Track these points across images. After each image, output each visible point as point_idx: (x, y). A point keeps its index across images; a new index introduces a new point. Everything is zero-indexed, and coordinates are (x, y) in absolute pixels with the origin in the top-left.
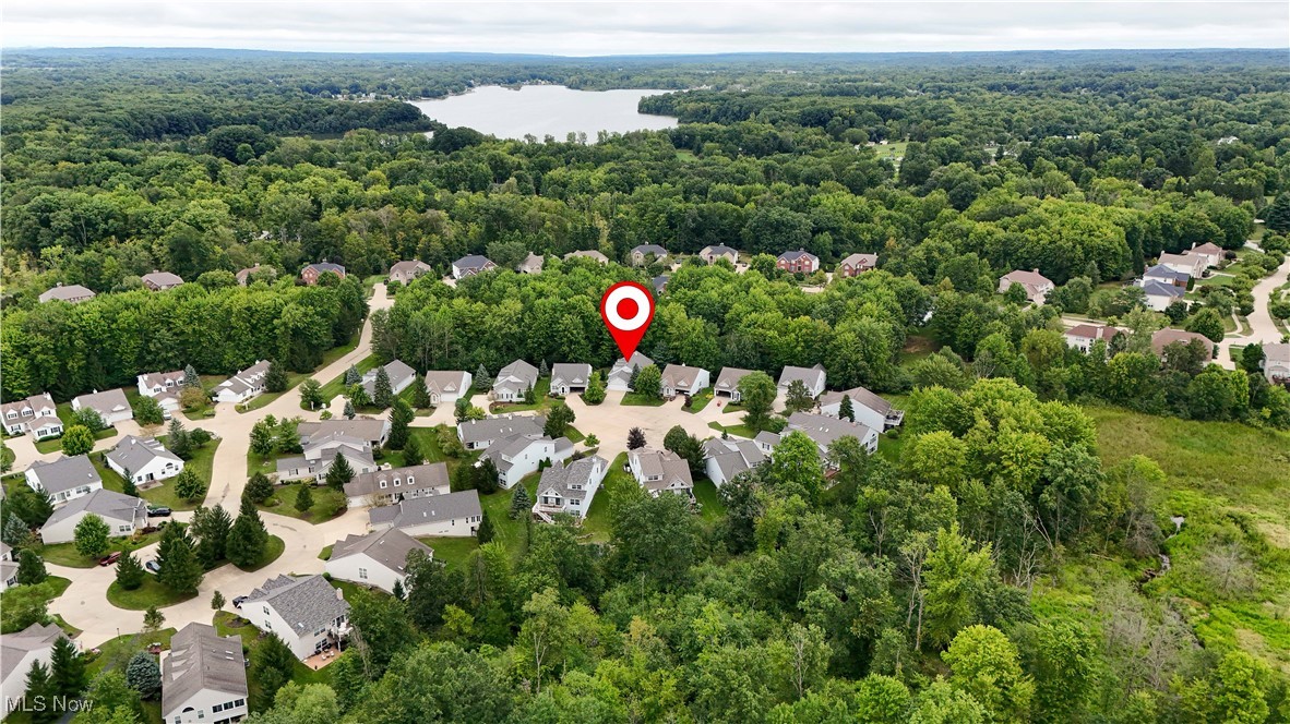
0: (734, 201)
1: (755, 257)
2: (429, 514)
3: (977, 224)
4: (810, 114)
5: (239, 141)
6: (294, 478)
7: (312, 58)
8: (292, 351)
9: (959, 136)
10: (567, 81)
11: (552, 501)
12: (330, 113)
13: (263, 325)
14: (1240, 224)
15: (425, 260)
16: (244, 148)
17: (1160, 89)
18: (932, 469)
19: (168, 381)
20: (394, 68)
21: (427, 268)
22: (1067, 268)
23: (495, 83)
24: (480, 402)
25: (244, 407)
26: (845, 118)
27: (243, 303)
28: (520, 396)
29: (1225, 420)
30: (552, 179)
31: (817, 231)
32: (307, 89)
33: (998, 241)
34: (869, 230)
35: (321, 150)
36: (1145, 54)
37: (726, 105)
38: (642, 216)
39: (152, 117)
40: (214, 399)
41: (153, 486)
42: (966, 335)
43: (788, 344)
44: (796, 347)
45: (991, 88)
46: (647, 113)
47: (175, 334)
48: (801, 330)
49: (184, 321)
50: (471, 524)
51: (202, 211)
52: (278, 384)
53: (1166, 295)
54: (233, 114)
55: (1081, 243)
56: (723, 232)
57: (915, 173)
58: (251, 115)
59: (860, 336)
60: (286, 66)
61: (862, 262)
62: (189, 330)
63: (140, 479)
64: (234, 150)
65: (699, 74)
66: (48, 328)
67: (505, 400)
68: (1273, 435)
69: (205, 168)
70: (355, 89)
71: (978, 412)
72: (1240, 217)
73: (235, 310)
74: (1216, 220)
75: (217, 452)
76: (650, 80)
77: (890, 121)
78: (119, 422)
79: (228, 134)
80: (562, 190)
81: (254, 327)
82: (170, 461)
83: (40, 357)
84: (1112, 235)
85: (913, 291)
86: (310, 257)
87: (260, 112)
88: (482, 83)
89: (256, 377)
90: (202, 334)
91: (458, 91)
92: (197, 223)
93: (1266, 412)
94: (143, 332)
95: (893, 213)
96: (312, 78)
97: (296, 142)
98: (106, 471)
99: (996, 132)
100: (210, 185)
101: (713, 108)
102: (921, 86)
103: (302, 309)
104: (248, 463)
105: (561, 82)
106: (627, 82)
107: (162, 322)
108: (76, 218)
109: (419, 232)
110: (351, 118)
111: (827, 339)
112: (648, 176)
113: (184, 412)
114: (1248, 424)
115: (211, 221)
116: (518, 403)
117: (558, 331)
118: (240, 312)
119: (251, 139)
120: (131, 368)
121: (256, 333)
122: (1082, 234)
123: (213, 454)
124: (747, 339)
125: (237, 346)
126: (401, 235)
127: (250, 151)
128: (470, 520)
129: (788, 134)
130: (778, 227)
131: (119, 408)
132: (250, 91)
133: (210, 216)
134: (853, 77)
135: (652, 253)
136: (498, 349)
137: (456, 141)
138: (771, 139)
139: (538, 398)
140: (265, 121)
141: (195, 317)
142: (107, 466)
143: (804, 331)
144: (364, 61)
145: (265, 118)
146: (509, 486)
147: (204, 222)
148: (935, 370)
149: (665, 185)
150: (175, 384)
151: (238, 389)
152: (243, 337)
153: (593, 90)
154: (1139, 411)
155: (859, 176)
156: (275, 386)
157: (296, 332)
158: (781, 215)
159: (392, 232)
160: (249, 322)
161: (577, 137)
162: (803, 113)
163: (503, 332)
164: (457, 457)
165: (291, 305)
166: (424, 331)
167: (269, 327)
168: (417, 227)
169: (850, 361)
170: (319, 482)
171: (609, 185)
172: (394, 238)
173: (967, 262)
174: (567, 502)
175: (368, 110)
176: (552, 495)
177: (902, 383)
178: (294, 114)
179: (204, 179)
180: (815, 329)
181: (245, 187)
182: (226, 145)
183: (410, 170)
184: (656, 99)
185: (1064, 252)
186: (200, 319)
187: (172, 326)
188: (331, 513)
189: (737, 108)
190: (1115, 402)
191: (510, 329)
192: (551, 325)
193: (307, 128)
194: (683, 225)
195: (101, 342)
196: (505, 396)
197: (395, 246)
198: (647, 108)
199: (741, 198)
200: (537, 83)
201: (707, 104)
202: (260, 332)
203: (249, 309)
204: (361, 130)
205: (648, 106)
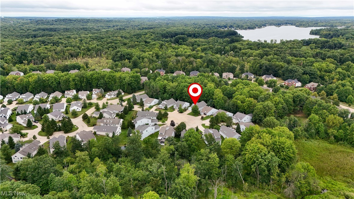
2: (104, 130)
5: (180, 39)
12: (213, 33)
19: (98, 91)
39: (171, 33)
40: (104, 96)
44: (245, 107)
46: (312, 34)
54: (190, 33)
61: (313, 85)
66: (79, 76)
82: (78, 108)
83: (77, 82)
89: (115, 93)
94: (98, 79)
101: (332, 33)
103: (131, 79)
105: (294, 25)
107: (103, 78)
108: (121, 54)
109: (188, 64)
113: (97, 98)
116: (163, 109)
139: (169, 109)
161: (274, 41)
165: (128, 78)
168: (188, 62)
184: (316, 30)
195: (90, 81)
196: (161, 107)
198: (312, 33)
205: (313, 32)
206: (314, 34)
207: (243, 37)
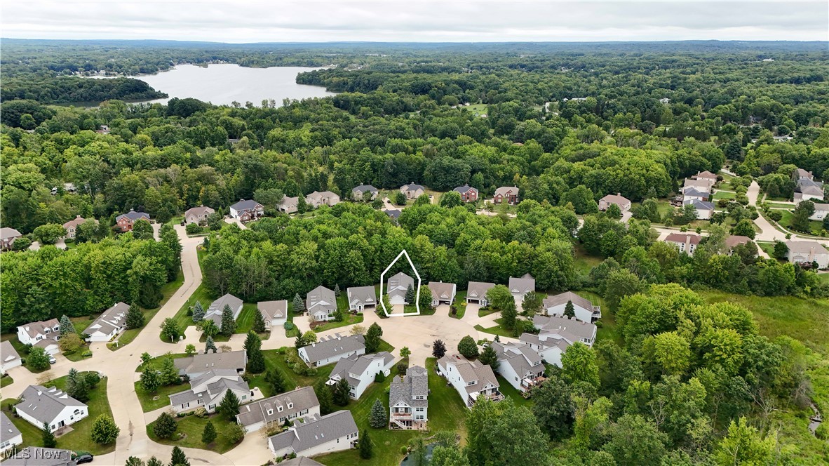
0: (407, 151)
1: (447, 193)
2: (320, 436)
3: (574, 164)
4: (417, 86)
5: (21, 111)
6: (187, 410)
7: (46, 44)
8: (141, 293)
9: (517, 101)
10: (239, 60)
11: (401, 411)
12: (80, 87)
13: (116, 275)
14: (719, 158)
15: (206, 204)
16: (26, 117)
17: (607, 67)
18: (671, 361)
19: (46, 329)
20: (111, 52)
21: (211, 211)
22: (637, 191)
23: (188, 62)
24: (302, 323)
25: (115, 345)
26: (439, 88)
27: (100, 259)
28: (330, 316)
29: (783, 295)
30: (274, 137)
31: (473, 172)
32: (52, 68)
33: (592, 176)
34: (502, 169)
35: (89, 117)
36: (584, 45)
37: (358, 79)
38: (352, 164)
40: (87, 340)
41: (66, 432)
42: (609, 245)
43: (507, 261)
44: (511, 263)
45: (511, 67)
46: (303, 84)
47: (43, 288)
48: (514, 251)
49: (52, 278)
50: (352, 440)
51: (22, 174)
52: (138, 322)
53: (706, 209)
55: (643, 175)
56: (410, 174)
57: (505, 127)
58: (19, 90)
59: (556, 253)
60: (28, 51)
61: (509, 192)
62: (56, 284)
63: (54, 427)
64: (18, 118)
65: (326, 57)
67: (320, 320)
68: (816, 305)
69: (9, 137)
70: (89, 68)
71: (681, 315)
72: (718, 154)
73: (93, 265)
74: (704, 156)
75: (108, 391)
76: (296, 60)
77: (468, 91)
78: (11, 369)
79: (13, 107)
80: (284, 146)
81: (109, 276)
82: (76, 407)
84: (659, 170)
85: (571, 217)
86: (116, 207)
87: (26, 87)
88: (179, 63)
89: (118, 318)
90: (67, 286)
91: (165, 69)
92: (19, 184)
93: (808, 289)
94: (18, 290)
95: (514, 157)
96: (52, 59)
97: (65, 112)
98: (18, 421)
99: (536, 97)
100: (16, 150)
101: (350, 81)
102: (469, 65)
103: (148, 260)
104: (139, 399)
105: (234, 62)
106: (280, 62)
107: (32, 279)
109: (199, 184)
110: (97, 90)
111: (533, 257)
112: (339, 133)
113: (64, 355)
114: (798, 297)
115: (30, 182)
116: (330, 321)
117: (346, 263)
118: (97, 266)
119: (31, 110)
120: (9, 320)
121: (111, 281)
122: (642, 169)
123: (105, 393)
124: (480, 260)
125: (96, 293)
126: (186, 187)
127: (31, 119)
128: (350, 436)
129: (409, 99)
130: (447, 170)
131: (10, 358)
132: (9, 70)
133: (29, 178)
134: (425, 59)
135: (369, 192)
136: (302, 278)
137: (186, 109)
138: (400, 103)
139: (345, 317)
140: (31, 94)
141: (60, 273)
142: (17, 416)
143: (517, 252)
144: (87, 46)
145: (30, 91)
146: (358, 397)
147: (25, 183)
148: (625, 280)
149: (354, 139)
150: (52, 331)
151: (107, 330)
152: (100, 286)
153: (258, 67)
154: (731, 292)
155: (475, 130)
156: (135, 324)
157: (145, 279)
158: (449, 162)
159: (178, 184)
160: (105, 272)
161: (269, 103)
162: (412, 85)
163: (307, 266)
164: (307, 376)
165: (139, 257)
166: (247, 270)
167: (122, 275)
168: (197, 180)
169: (553, 272)
170: (209, 411)
171: (315, 141)
172: (181, 189)
173: (580, 191)
174: (414, 410)
175: (109, 85)
176: (402, 405)
177: (582, 283)
178: (53, 89)
179: (9, 146)
180: (524, 250)
181: (43, 150)
182: (12, 115)
183: (166, 132)
184: (309, 74)
185: (635, 182)
186: (65, 274)
187: (41, 282)
188: (233, 442)
189: (366, 82)
190: (714, 286)
191: (311, 263)
192: (340, 258)
193: (64, 98)
194: (384, 171)
196: (320, 317)
197: (181, 195)
199: (411, 149)
200: (217, 63)
201: (346, 78)
202: (115, 280)
203: (104, 263)
204: (112, 101)
205: (303, 79)
206: (306, 84)
207: (167, 95)
